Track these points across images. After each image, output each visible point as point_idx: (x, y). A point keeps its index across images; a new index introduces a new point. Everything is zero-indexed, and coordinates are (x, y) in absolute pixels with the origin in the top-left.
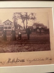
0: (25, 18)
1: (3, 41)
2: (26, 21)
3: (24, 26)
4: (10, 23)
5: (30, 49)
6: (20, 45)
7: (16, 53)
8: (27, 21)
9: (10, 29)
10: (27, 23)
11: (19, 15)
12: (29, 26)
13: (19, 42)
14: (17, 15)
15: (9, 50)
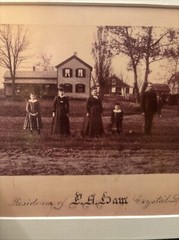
0: (142, 49)
1: (56, 136)
2: (143, 61)
3: (136, 84)
4: (84, 71)
5: (149, 166)
6: (116, 152)
7: (100, 176)
8: (148, 64)
9: (84, 91)
10: (148, 72)
11: (120, 39)
12: (154, 82)
13: (114, 143)
14: (110, 37)
15: (75, 165)
